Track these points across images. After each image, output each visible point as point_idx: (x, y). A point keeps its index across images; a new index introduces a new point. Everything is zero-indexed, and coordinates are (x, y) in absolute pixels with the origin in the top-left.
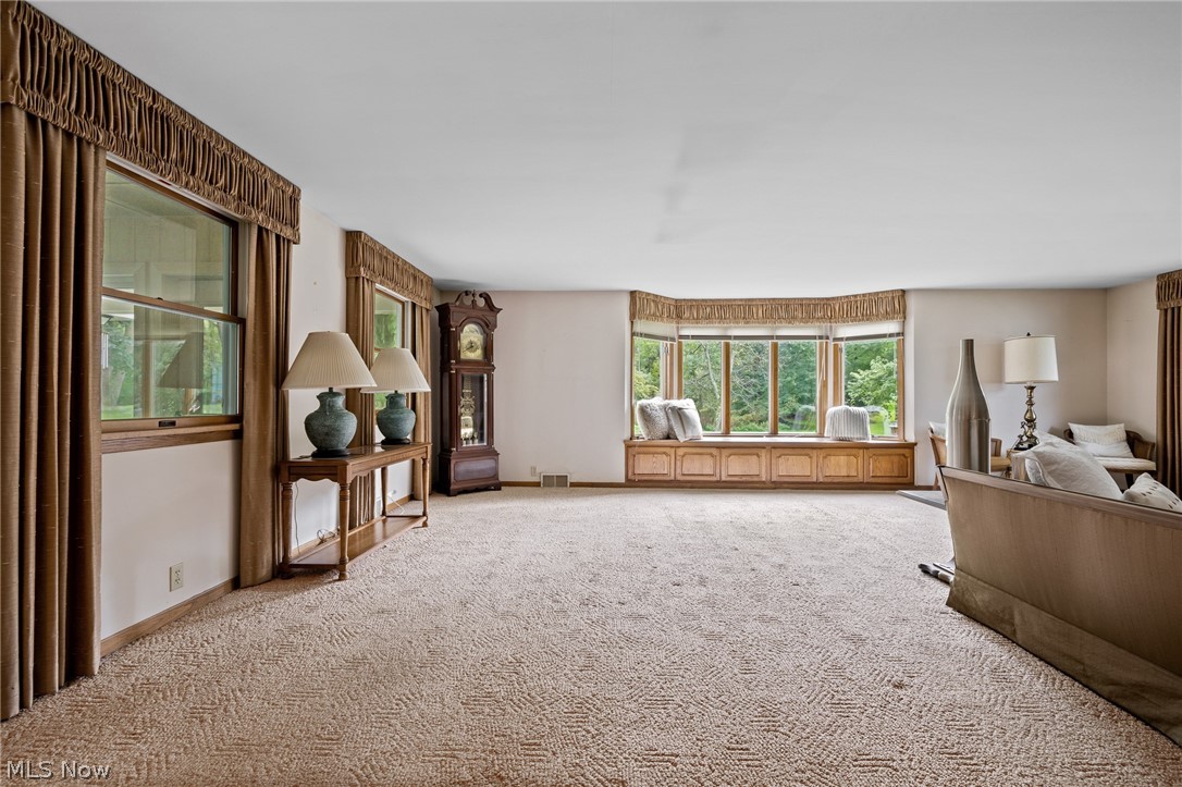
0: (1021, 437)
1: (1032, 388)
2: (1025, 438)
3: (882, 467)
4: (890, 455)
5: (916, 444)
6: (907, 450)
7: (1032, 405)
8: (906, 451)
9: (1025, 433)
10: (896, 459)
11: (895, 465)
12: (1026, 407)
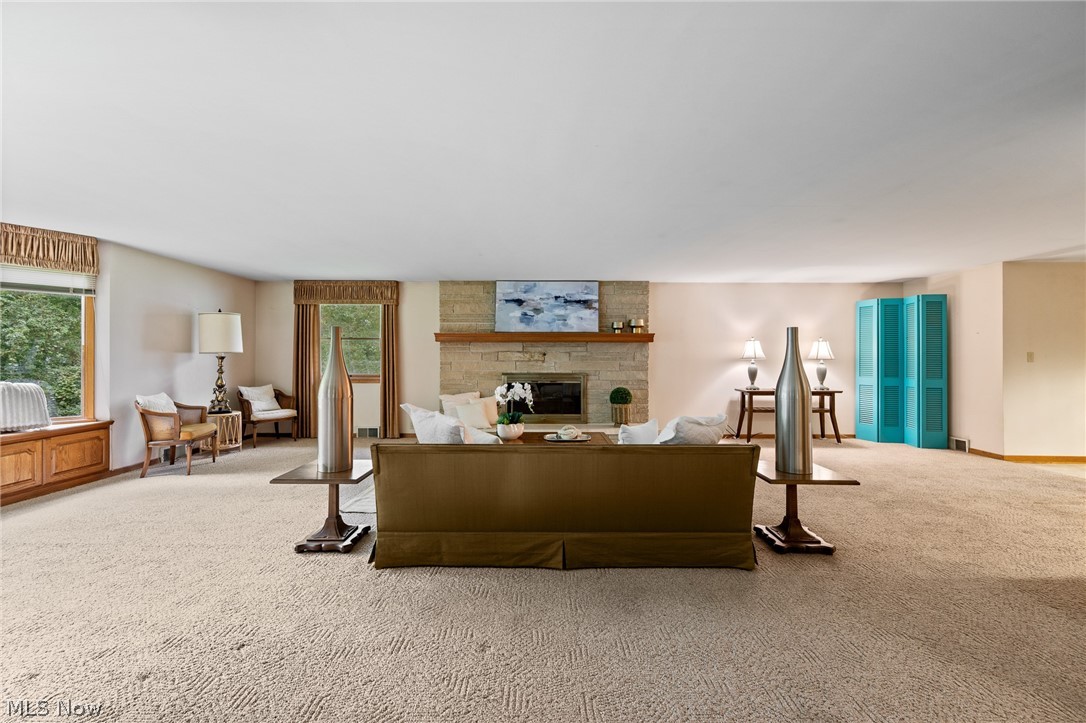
0: (212, 402)
1: (222, 358)
2: (216, 402)
3: (72, 457)
4: (79, 441)
5: (112, 422)
6: (102, 431)
7: (222, 373)
8: (101, 433)
9: (217, 398)
10: (88, 444)
11: (87, 452)
12: (217, 375)
